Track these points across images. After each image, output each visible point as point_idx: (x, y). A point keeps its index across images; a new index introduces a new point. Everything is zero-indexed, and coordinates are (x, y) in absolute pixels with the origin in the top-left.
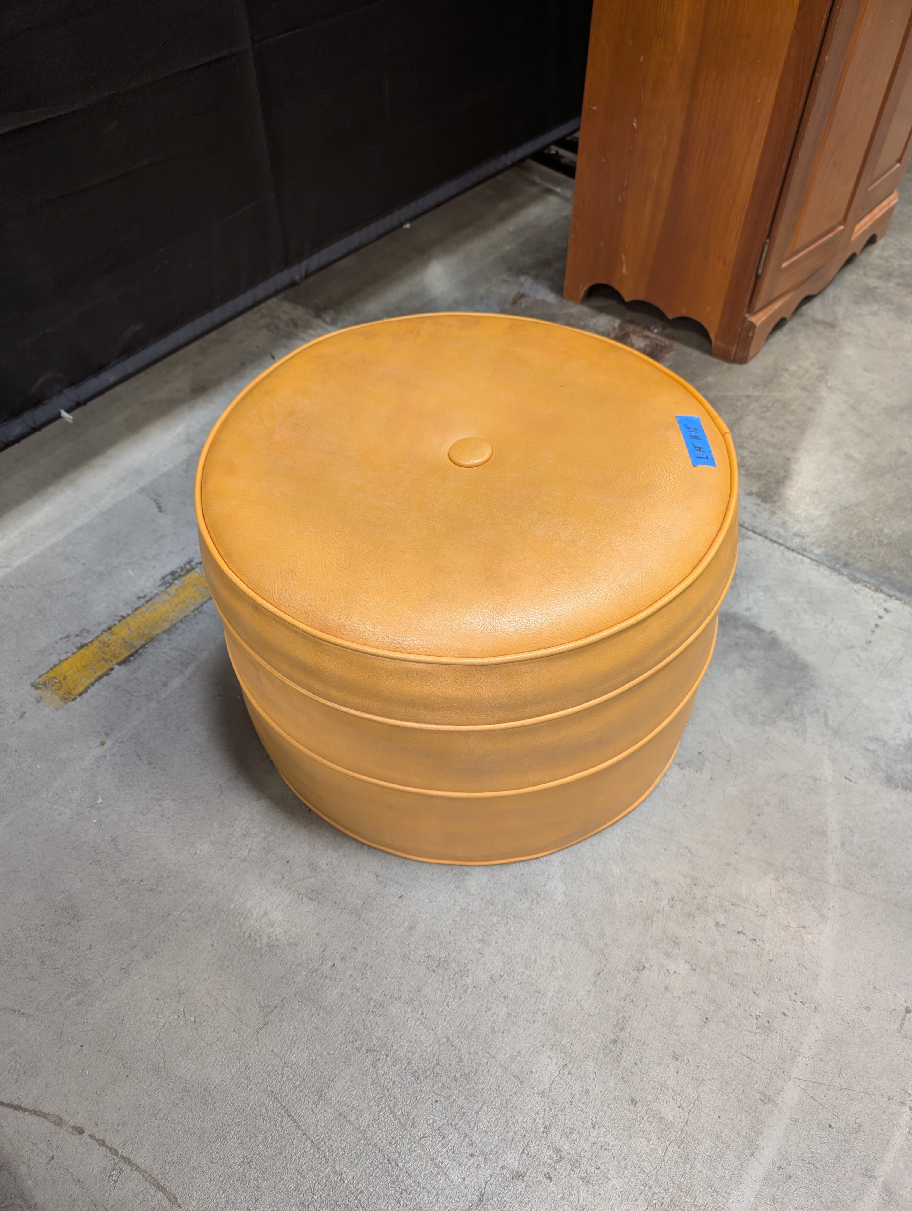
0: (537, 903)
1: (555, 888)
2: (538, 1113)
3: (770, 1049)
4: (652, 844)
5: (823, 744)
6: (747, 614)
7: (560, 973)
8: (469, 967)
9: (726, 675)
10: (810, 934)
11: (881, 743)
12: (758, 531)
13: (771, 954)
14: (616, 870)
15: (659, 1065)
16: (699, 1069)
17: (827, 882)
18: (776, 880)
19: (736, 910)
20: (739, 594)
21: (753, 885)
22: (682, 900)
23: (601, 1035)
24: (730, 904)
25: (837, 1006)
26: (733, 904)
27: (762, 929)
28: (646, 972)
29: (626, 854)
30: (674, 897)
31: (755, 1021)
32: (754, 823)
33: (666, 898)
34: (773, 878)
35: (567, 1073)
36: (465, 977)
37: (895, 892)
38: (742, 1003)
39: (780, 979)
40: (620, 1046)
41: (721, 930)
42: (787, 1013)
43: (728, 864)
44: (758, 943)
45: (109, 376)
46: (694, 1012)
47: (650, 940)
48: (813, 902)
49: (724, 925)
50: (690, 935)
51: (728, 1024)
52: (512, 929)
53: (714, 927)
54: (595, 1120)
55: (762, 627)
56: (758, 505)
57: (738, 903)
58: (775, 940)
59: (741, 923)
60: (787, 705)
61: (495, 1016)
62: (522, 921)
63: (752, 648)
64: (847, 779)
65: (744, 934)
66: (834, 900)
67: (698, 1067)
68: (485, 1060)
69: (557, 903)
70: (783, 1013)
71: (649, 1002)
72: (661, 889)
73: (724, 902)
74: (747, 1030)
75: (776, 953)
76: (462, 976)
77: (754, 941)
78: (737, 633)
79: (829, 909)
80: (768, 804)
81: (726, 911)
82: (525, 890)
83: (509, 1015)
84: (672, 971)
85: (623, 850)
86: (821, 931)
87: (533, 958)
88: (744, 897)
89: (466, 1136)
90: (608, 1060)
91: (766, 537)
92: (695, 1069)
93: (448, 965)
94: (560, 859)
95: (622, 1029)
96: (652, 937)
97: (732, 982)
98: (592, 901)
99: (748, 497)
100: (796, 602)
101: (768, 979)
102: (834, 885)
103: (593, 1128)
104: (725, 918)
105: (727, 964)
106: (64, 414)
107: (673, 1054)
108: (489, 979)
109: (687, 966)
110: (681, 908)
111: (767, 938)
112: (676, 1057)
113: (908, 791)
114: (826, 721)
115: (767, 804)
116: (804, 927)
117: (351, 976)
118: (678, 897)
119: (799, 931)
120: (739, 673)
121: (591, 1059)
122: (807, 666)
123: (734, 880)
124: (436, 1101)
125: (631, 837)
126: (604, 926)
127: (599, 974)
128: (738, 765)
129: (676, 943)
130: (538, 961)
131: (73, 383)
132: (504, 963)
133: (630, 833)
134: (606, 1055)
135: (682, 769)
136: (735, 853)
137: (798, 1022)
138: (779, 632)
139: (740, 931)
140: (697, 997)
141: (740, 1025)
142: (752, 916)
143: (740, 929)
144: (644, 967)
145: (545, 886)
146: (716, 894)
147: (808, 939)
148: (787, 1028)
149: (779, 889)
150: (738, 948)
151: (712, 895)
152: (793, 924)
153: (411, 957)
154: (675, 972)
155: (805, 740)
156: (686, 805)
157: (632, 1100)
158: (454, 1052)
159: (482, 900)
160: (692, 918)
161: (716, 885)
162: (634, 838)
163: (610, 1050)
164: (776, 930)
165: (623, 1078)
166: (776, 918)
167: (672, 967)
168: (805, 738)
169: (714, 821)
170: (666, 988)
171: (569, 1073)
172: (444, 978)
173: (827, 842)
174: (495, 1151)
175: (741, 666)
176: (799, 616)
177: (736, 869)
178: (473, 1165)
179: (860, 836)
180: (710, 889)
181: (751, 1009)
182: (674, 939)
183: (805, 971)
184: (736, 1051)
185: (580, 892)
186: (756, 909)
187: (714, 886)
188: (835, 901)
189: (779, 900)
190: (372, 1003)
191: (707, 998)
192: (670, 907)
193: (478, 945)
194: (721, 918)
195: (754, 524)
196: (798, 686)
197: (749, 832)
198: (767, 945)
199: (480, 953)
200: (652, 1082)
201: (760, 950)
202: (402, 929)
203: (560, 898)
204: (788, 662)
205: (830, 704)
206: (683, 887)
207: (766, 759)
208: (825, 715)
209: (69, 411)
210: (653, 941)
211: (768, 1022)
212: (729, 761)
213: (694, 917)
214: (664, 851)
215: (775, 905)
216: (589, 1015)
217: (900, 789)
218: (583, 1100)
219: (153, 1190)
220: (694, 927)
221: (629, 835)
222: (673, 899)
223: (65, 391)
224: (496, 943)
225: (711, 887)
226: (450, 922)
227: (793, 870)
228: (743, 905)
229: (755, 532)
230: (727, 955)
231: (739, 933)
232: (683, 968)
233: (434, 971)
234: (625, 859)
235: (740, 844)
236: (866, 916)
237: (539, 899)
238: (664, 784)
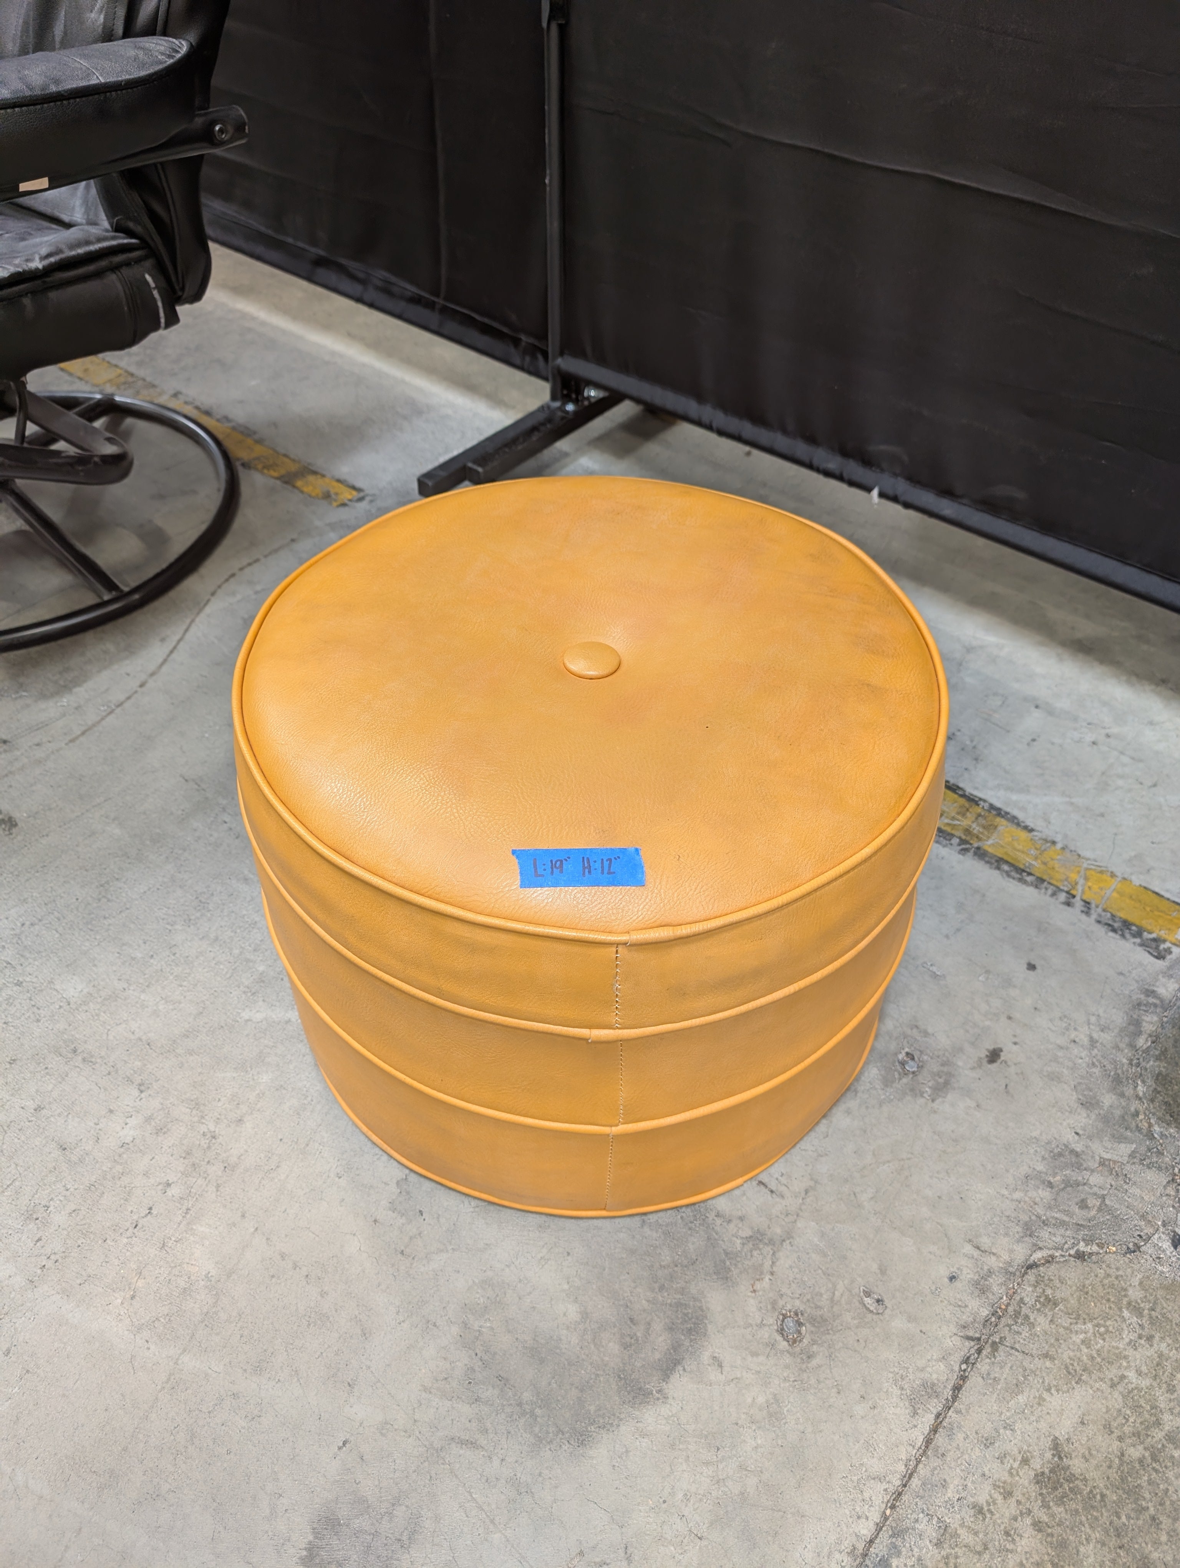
0: (244, 992)
1: (258, 1012)
2: (36, 977)
3: (8, 1214)
4: (292, 1124)
5: (415, 1421)
6: (706, 1357)
7: (161, 1007)
8: (192, 927)
9: (566, 1287)
10: (122, 1303)
11: (405, 1538)
12: (940, 1439)
13: (111, 1244)
14: (265, 1078)
15: (37, 1091)
16: (17, 1131)
17: (184, 1350)
18: (206, 1276)
19: (180, 1212)
20: (755, 1354)
21: (207, 1243)
22: (209, 1147)
23: (86, 1039)
24: (190, 1206)
25: (25, 1311)
26: (188, 1209)
27: (147, 1239)
28: (136, 1093)
29: (284, 1092)
30: (216, 1139)
31: (43, 1203)
32: (295, 1267)
33: (217, 1130)
34: (209, 1273)
35: (62, 1004)
36: (183, 923)
37: (144, 1455)
38: (68, 1193)
39: (79, 1246)
40: (70, 1055)
41: (160, 1187)
42: (38, 1244)
43: (243, 1216)
44: (131, 1230)
45: (947, 507)
46: (76, 1136)
47: (171, 1103)
48: (163, 1320)
49: (165, 1192)
50: (163, 1150)
51: (50, 1171)
52: (222, 967)
53: (165, 1180)
54: (11, 1024)
55: (675, 1378)
56: (1025, 1461)
57: (188, 1216)
58: (128, 1254)
59: (161, 1214)
60: (500, 1378)
61: (136, 947)
62: (228, 976)
63: (626, 1346)
64: (345, 1443)
65: (146, 1215)
66: (157, 1353)
67: (20, 1130)
68: (98, 937)
69: (240, 1011)
70: (41, 1240)
71: (102, 1090)
72: (229, 1126)
73: (195, 1199)
74: (37, 1191)
75: (112, 1249)
76: (185, 921)
77: (134, 1226)
78: (658, 1326)
79: (147, 1341)
80: (322, 1296)
81: (181, 1198)
82: (263, 982)
83: (133, 959)
84: (128, 1120)
85: (290, 1090)
86: (121, 1320)
87: (185, 983)
88: (194, 1227)
89: (40, 920)
90: (60, 1043)
91: (925, 1453)
92: (19, 1127)
93: (199, 910)
94: (293, 1020)
95: (84, 1060)
96: (174, 1105)
97: (94, 1186)
98: (232, 1047)
99: (1048, 1443)
100: (742, 1467)
101: (84, 1231)
102: (178, 1359)
103: (5, 1023)
104: (173, 1196)
105: (118, 1186)
106: (875, 492)
107: (42, 1106)
108: (174, 943)
109: (129, 1139)
110: (200, 1145)
111: (133, 1242)
112: (38, 1109)
113: (305, 1553)
114: (463, 1443)
115: (323, 1294)
116: (133, 1297)
117: (211, 835)
118: (214, 1144)
119: (130, 1288)
120: (572, 1312)
121: (67, 1027)
122: (582, 1444)
123: (220, 1218)
124: (77, 899)
125: (305, 1102)
126: (201, 1055)
127: (148, 1044)
128: (393, 1265)
129: (160, 1131)
130: (181, 988)
131: (913, 479)
132: (187, 957)
133: (312, 1100)
134: (65, 1041)
135: (398, 1183)
136: (257, 1229)
137: (25, 1254)
138: (664, 1410)
139: (152, 1211)
140: (91, 1143)
141: (45, 1185)
142: (167, 1231)
143: (154, 1212)
144: (142, 1092)
145: (264, 1001)
146: (207, 1192)
147: (116, 1299)
148: (23, 1239)
149: (192, 1278)
150: (132, 1203)
151: (207, 1185)
152: (141, 1283)
153: (215, 881)
154: (126, 1124)
155: (425, 1389)
156: (340, 1178)
157: (14, 1060)
158: (114, 913)
159: (262, 941)
160: (184, 1156)
161: (219, 1193)
162: (305, 1104)
163: (68, 1046)
164: (140, 1259)
165: (37, 1055)
166: (155, 1263)
167: (132, 1122)
168: (430, 1392)
169: (310, 1211)
170: (111, 1111)
171: (61, 1007)
172: (187, 906)
173: (245, 1370)
174: (19, 942)
175: (585, 1315)
176: (707, 1464)
177: (234, 1225)
178: (16, 925)
179: (243, 1431)
180: (215, 1184)
181: (58, 1202)
182: (165, 1130)
183: (78, 1282)
184: (20, 1174)
185: (247, 1035)
186: (173, 1239)
187: (217, 1191)
188: (155, 1355)
189: (177, 1273)
190: (180, 852)
191: (87, 1154)
192: (204, 1132)
193: (212, 936)
194: (174, 1191)
195: (960, 1436)
196: (538, 1411)
197: (283, 1256)
198: (125, 1240)
199: (203, 937)
200: (23, 1081)
201: (121, 1231)
202: (246, 872)
203: (246, 1015)
204: (592, 1408)
205: (496, 1462)
206: (225, 1152)
207: (398, 1313)
208: (472, 1444)
209: (882, 495)
210: (169, 1105)
211: (37, 1219)
212: (402, 1253)
213: (184, 1158)
214: (280, 1137)
215: (173, 1265)
216: (109, 1030)
217: (311, 1538)
218: (32, 1016)
219: (83, 728)
220: (172, 1155)
221: (309, 1099)
222: (214, 1137)
223: (899, 478)
224: (210, 951)
225: (218, 1187)
226: (244, 912)
227: (215, 1304)
228: (184, 1222)
229: (935, 1430)
230: (127, 1189)
231: (150, 1209)
232: (128, 1134)
233: (197, 898)
234: (277, 1090)
235: (267, 1239)
236: (122, 1395)
237: (249, 994)
238: (377, 1154)
